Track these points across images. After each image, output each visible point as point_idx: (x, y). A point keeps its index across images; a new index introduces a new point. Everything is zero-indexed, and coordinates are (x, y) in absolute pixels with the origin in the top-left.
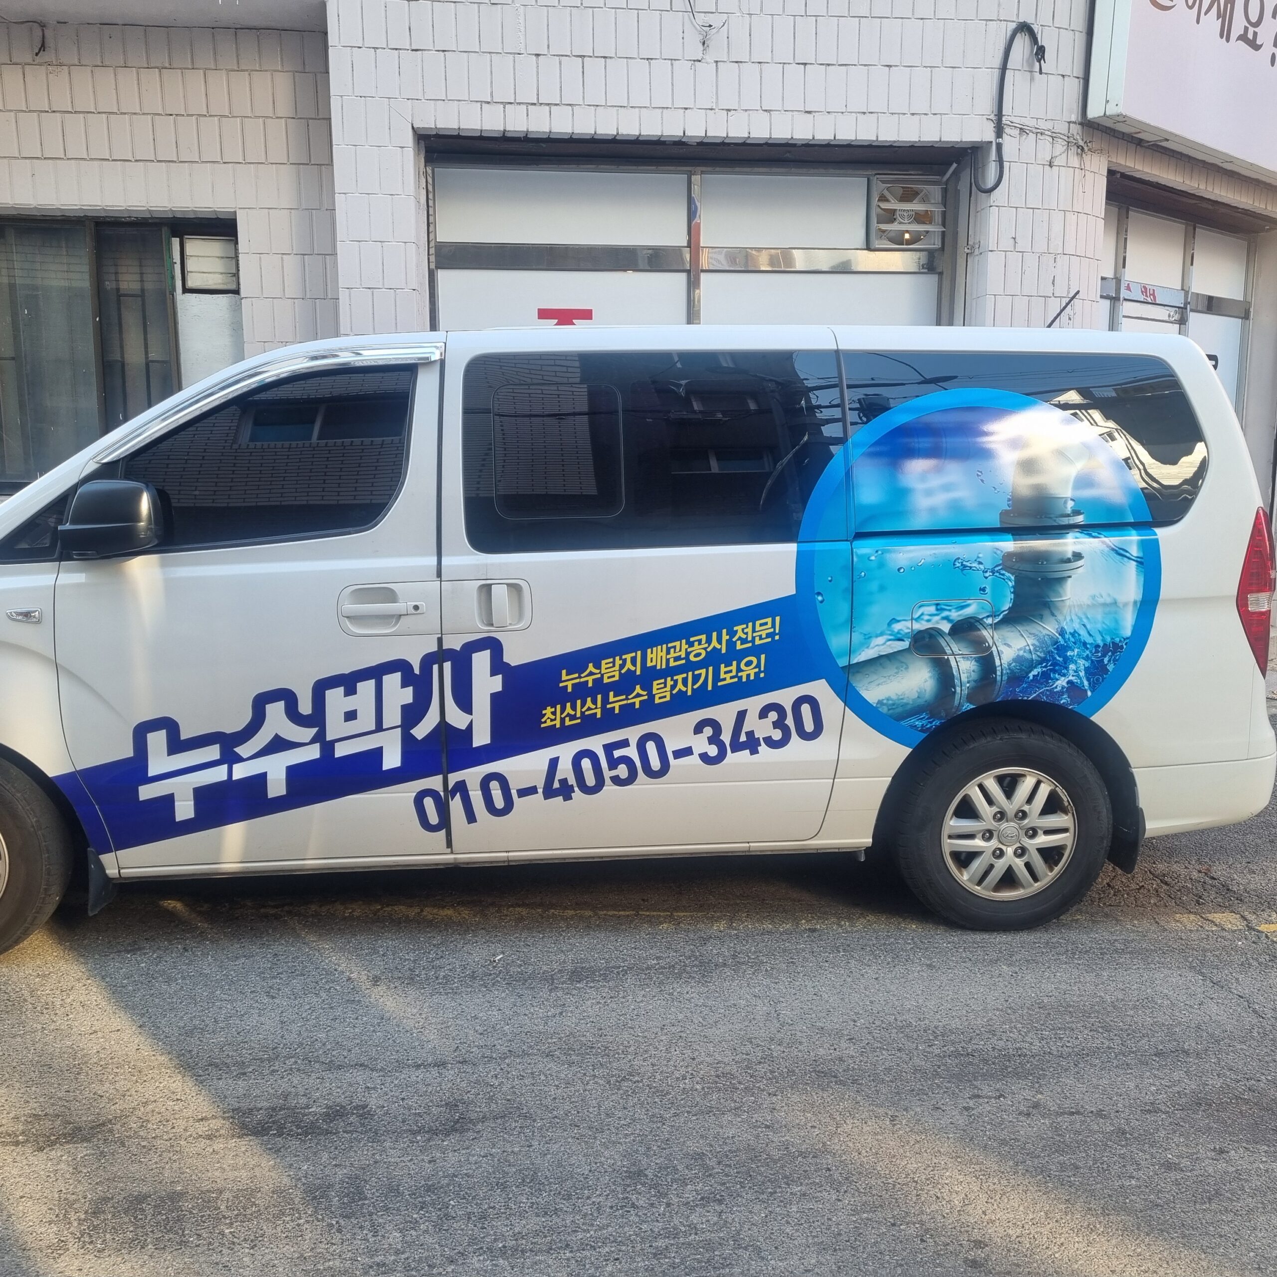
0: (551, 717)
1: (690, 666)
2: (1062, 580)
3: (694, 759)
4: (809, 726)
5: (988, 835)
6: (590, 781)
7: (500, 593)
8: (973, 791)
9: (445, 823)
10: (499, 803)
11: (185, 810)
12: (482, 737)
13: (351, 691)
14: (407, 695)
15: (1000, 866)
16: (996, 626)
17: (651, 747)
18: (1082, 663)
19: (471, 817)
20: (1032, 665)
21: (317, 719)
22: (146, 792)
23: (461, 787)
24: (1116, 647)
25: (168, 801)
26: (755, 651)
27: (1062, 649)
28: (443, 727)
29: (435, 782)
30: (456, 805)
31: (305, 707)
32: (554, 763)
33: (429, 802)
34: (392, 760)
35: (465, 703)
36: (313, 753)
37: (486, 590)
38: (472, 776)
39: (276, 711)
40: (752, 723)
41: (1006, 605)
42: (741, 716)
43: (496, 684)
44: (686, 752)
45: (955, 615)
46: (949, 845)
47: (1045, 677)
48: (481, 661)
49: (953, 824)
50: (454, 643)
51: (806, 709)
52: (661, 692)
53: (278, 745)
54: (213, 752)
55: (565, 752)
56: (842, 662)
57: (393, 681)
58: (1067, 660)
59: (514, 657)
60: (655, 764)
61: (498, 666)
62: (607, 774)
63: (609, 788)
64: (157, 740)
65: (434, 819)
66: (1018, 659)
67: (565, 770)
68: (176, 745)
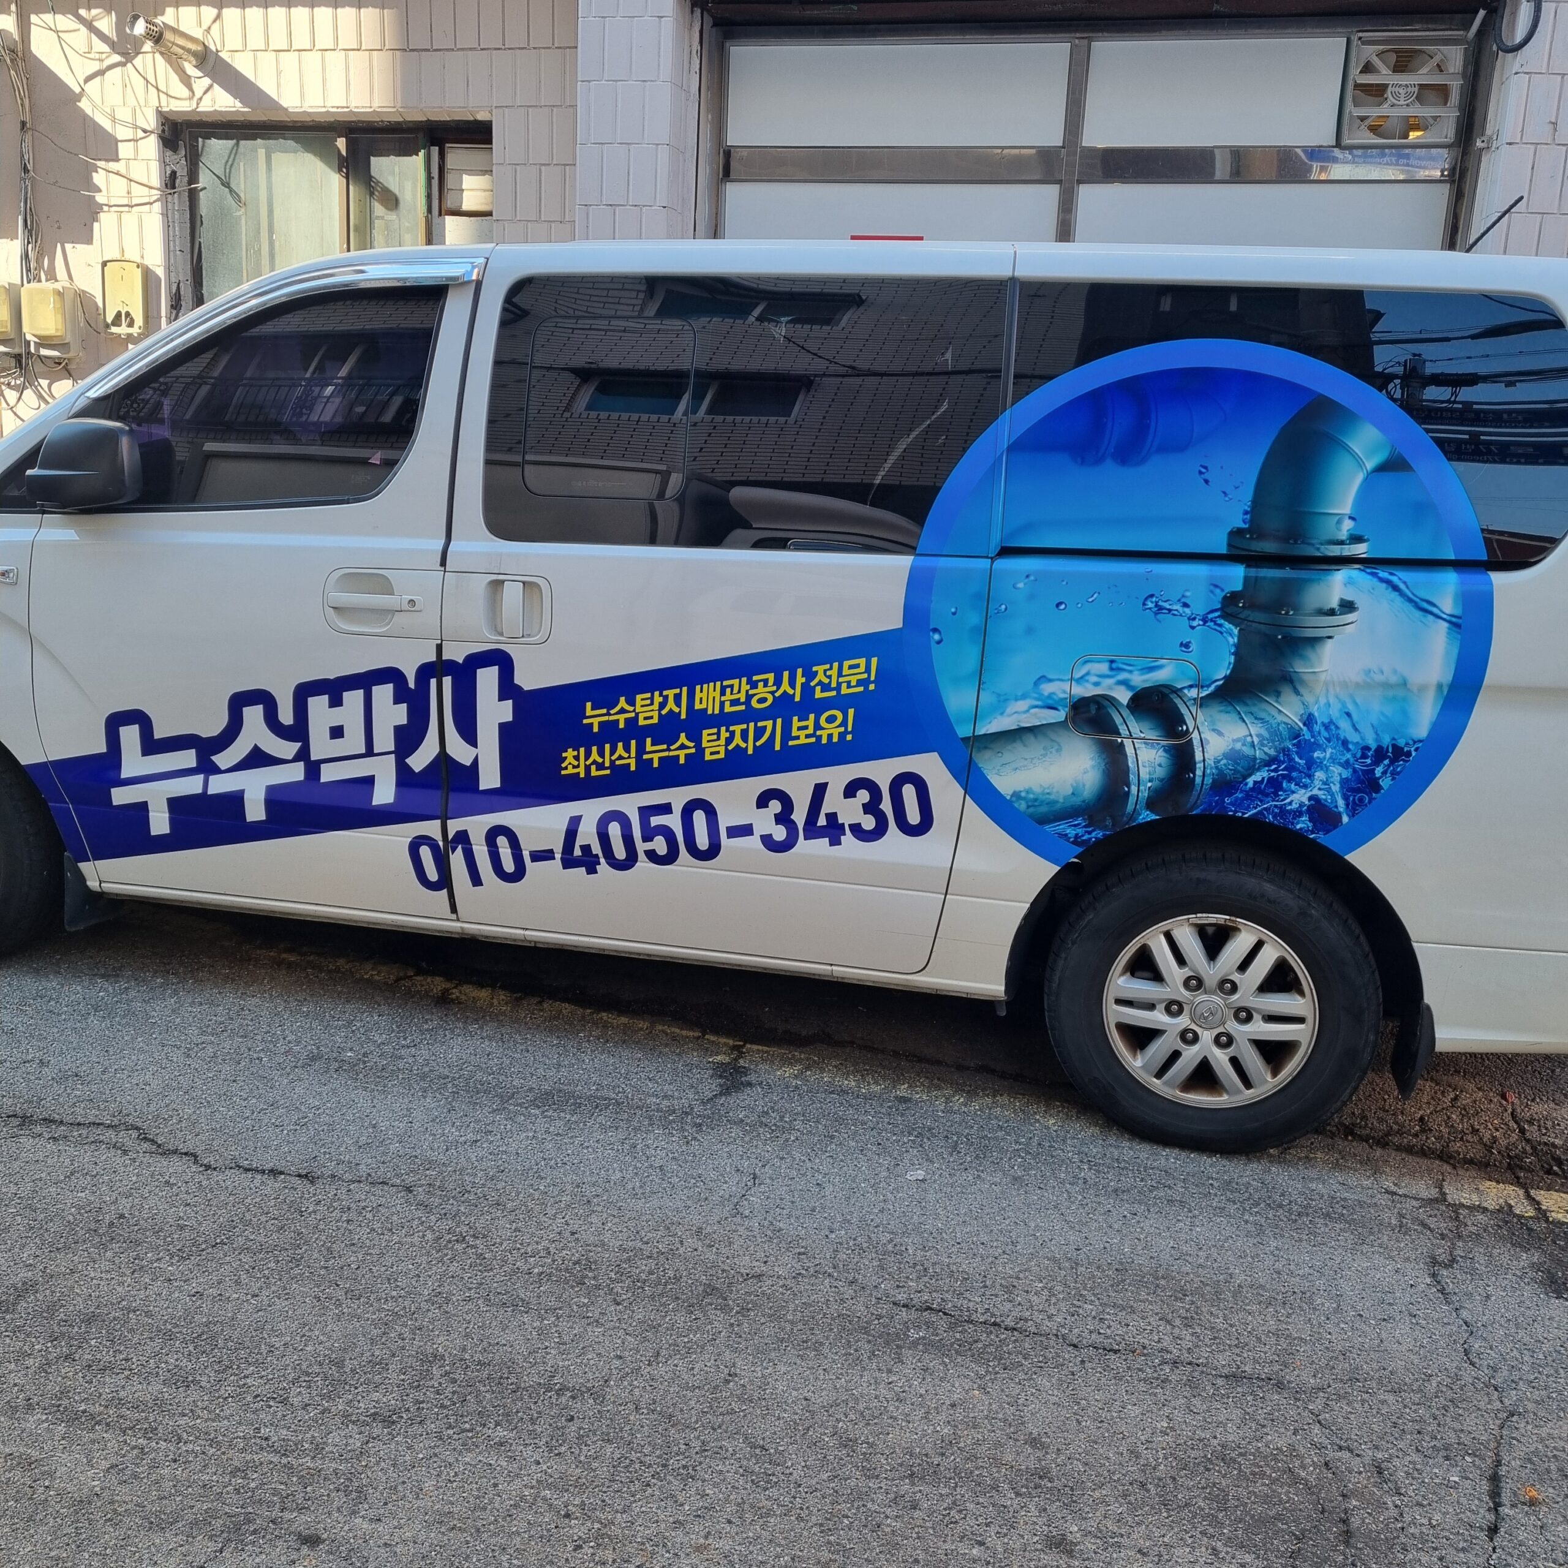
0: (573, 762)
1: (749, 715)
2: (1314, 641)
3: (753, 842)
4: (913, 816)
5: (1174, 1008)
6: (620, 853)
7: (512, 593)
8: (1155, 940)
9: (445, 882)
10: (509, 866)
11: (160, 823)
12: (490, 778)
13: (336, 702)
14: (400, 714)
15: (1191, 1056)
16: (1203, 702)
17: (699, 817)
18: (1338, 773)
19: (476, 880)
20: (1253, 766)
21: (298, 732)
22: (120, 796)
23: (462, 838)
24: (1399, 753)
25: (142, 809)
26: (841, 703)
27: (1305, 748)
28: (443, 759)
29: (431, 828)
30: (457, 859)
31: (286, 716)
32: (575, 821)
33: (425, 852)
34: (384, 794)
35: (469, 733)
36: (296, 773)
37: (497, 585)
38: (477, 825)
39: (254, 715)
40: (833, 802)
41: (1221, 671)
42: (820, 790)
43: (505, 711)
44: (745, 830)
45: (1140, 680)
46: (1114, 1014)
47: (1275, 785)
48: (487, 679)
49: (1120, 983)
50: (456, 653)
51: (909, 792)
52: (714, 746)
53: (257, 759)
54: (188, 758)
55: (591, 810)
56: (964, 731)
57: (383, 693)
58: (1311, 764)
59: (527, 679)
60: (702, 841)
61: (508, 688)
62: (641, 847)
63: (643, 864)
64: (130, 735)
65: (433, 875)
66: (1233, 756)
67: (587, 834)
68: (151, 746)
